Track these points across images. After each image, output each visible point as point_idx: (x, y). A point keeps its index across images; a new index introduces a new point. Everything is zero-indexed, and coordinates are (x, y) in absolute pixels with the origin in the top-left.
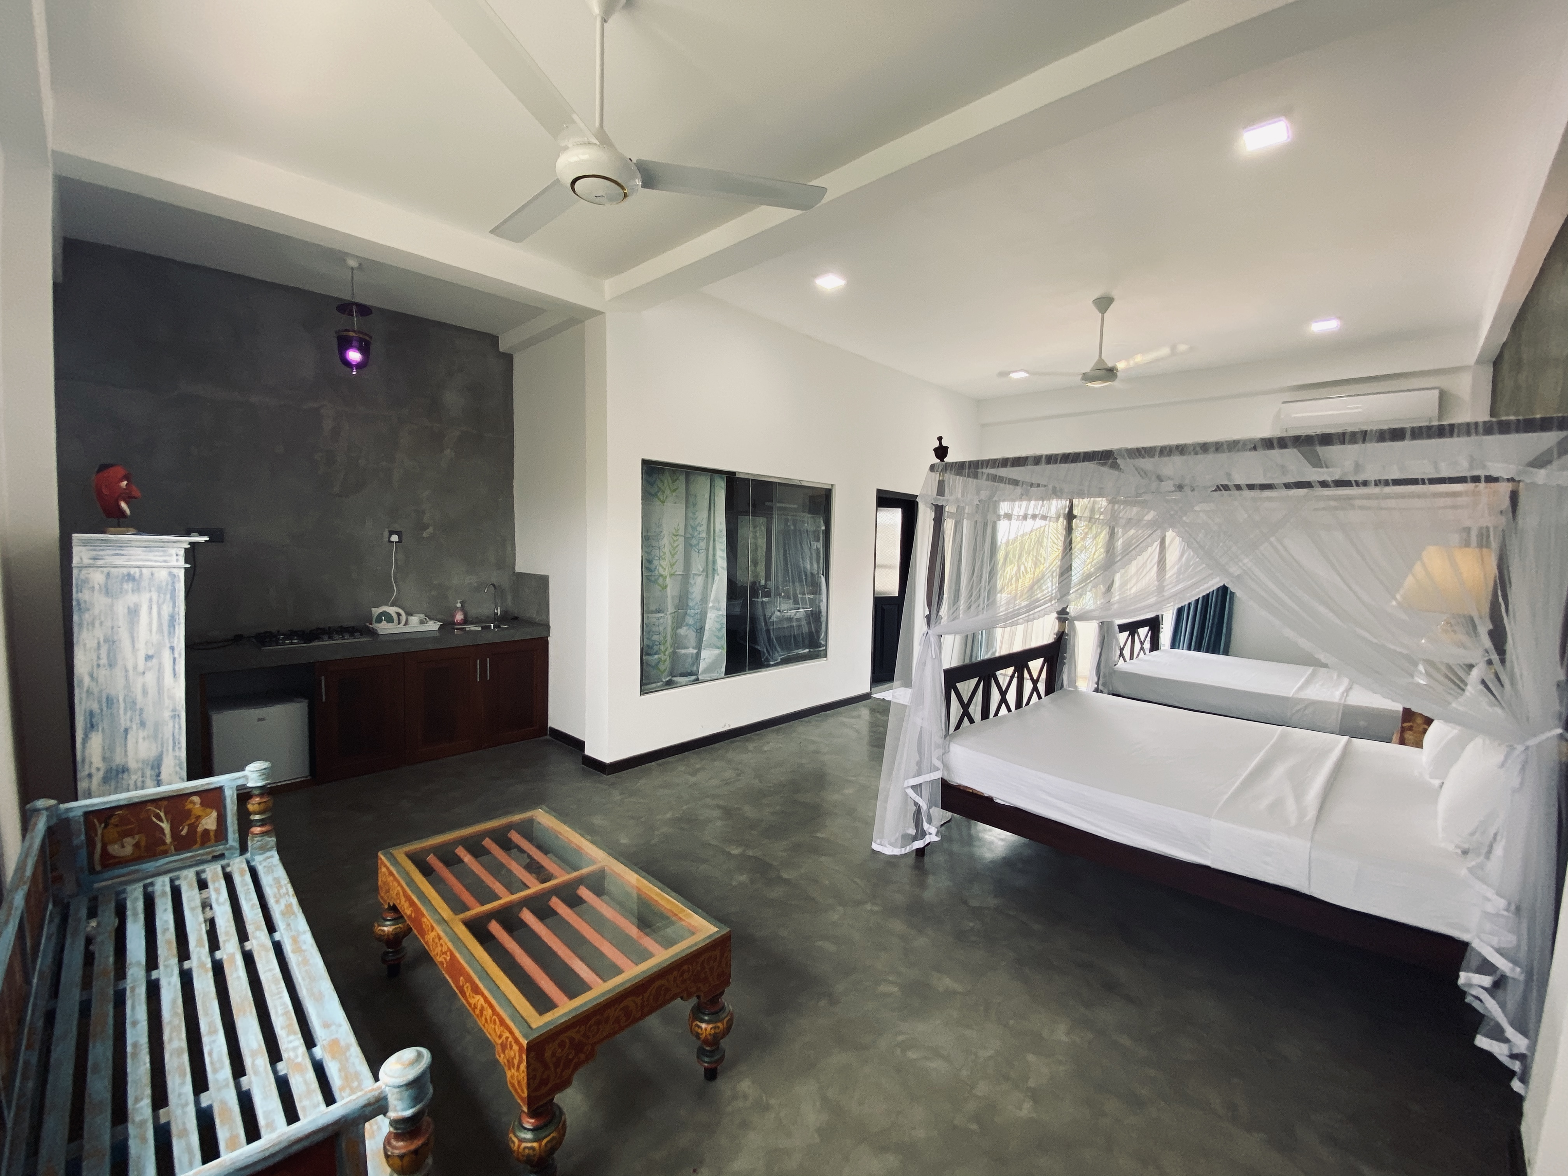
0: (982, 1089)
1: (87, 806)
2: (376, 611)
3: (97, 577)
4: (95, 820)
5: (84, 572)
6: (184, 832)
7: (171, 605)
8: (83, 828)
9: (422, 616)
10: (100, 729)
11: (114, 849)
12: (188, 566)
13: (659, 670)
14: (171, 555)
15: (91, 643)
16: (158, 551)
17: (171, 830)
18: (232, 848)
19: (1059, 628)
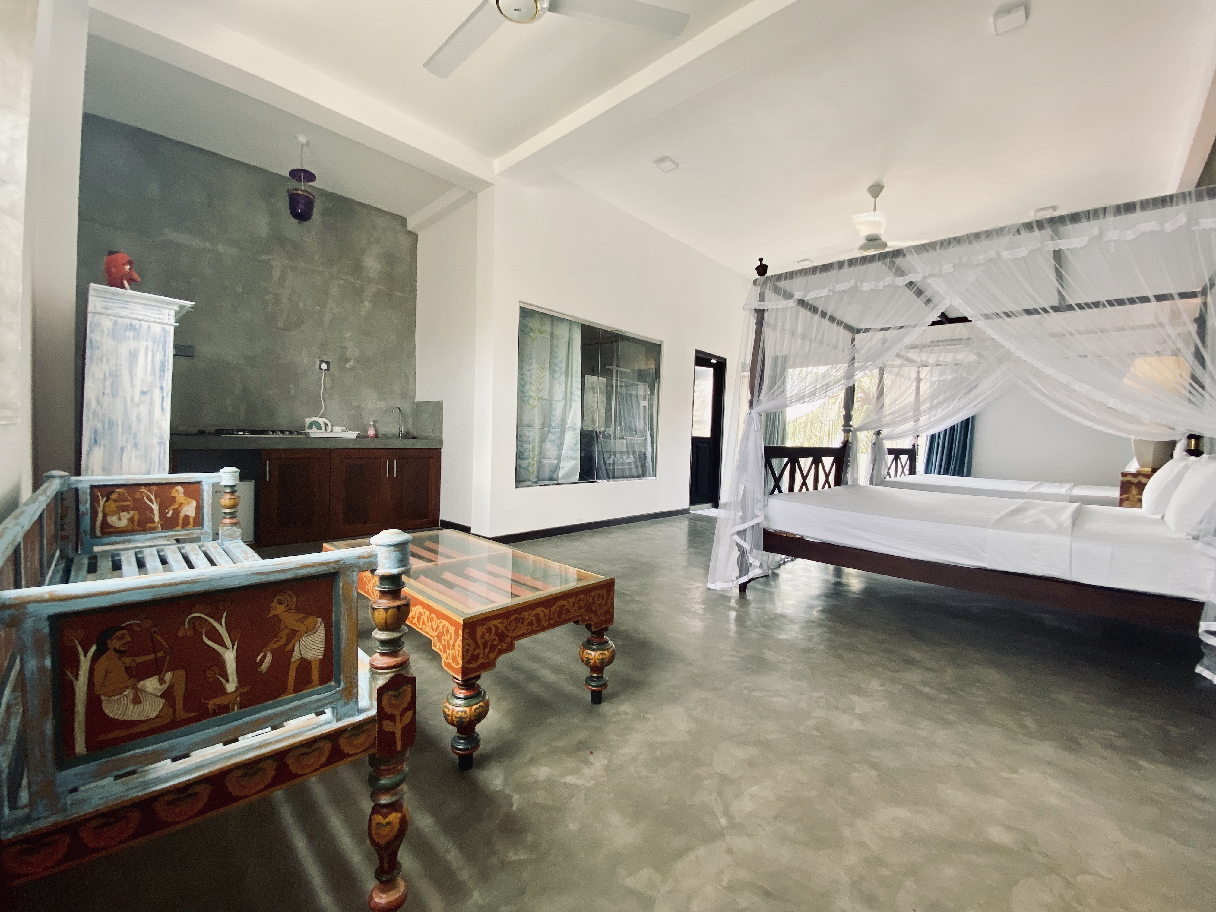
0: (819, 713)
1: (93, 481)
2: (308, 421)
3: (107, 323)
4: (99, 494)
5: (97, 316)
6: (169, 515)
7: (163, 353)
8: (89, 498)
9: (344, 428)
10: (102, 445)
11: (112, 520)
12: (177, 324)
13: (529, 471)
14: (164, 315)
15: (99, 375)
16: (153, 310)
17: (160, 510)
18: (206, 533)
19: (845, 437)
